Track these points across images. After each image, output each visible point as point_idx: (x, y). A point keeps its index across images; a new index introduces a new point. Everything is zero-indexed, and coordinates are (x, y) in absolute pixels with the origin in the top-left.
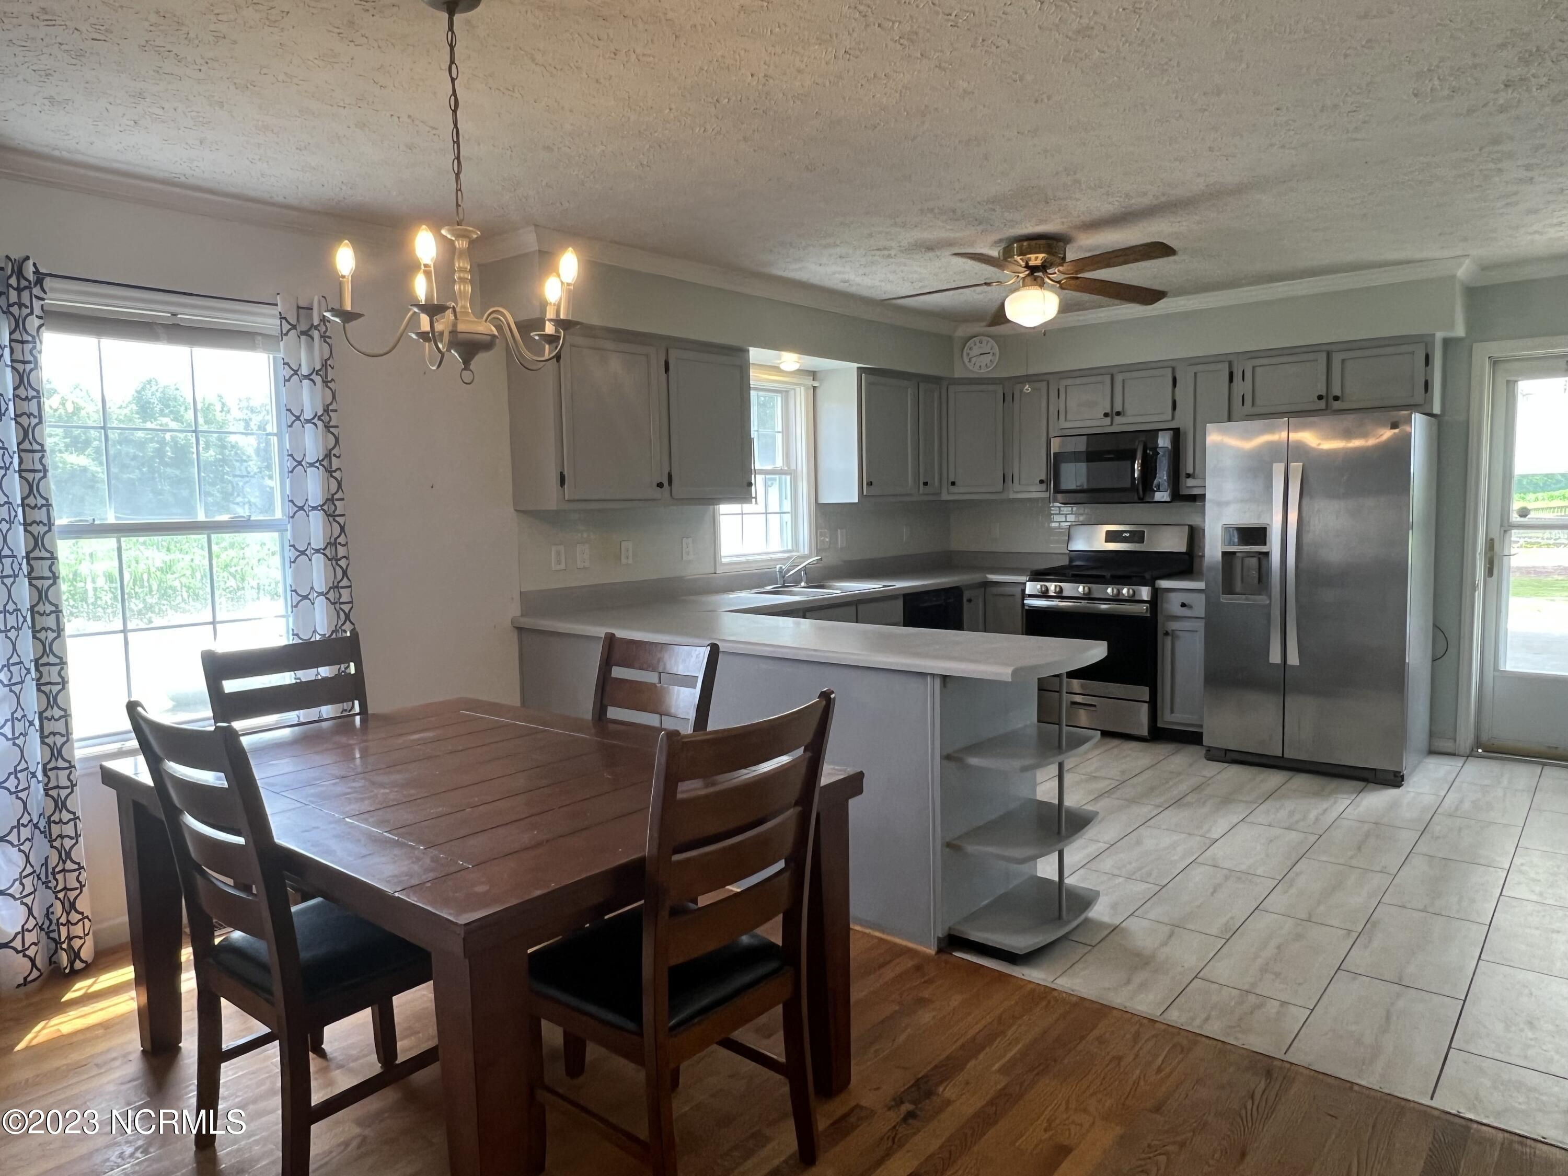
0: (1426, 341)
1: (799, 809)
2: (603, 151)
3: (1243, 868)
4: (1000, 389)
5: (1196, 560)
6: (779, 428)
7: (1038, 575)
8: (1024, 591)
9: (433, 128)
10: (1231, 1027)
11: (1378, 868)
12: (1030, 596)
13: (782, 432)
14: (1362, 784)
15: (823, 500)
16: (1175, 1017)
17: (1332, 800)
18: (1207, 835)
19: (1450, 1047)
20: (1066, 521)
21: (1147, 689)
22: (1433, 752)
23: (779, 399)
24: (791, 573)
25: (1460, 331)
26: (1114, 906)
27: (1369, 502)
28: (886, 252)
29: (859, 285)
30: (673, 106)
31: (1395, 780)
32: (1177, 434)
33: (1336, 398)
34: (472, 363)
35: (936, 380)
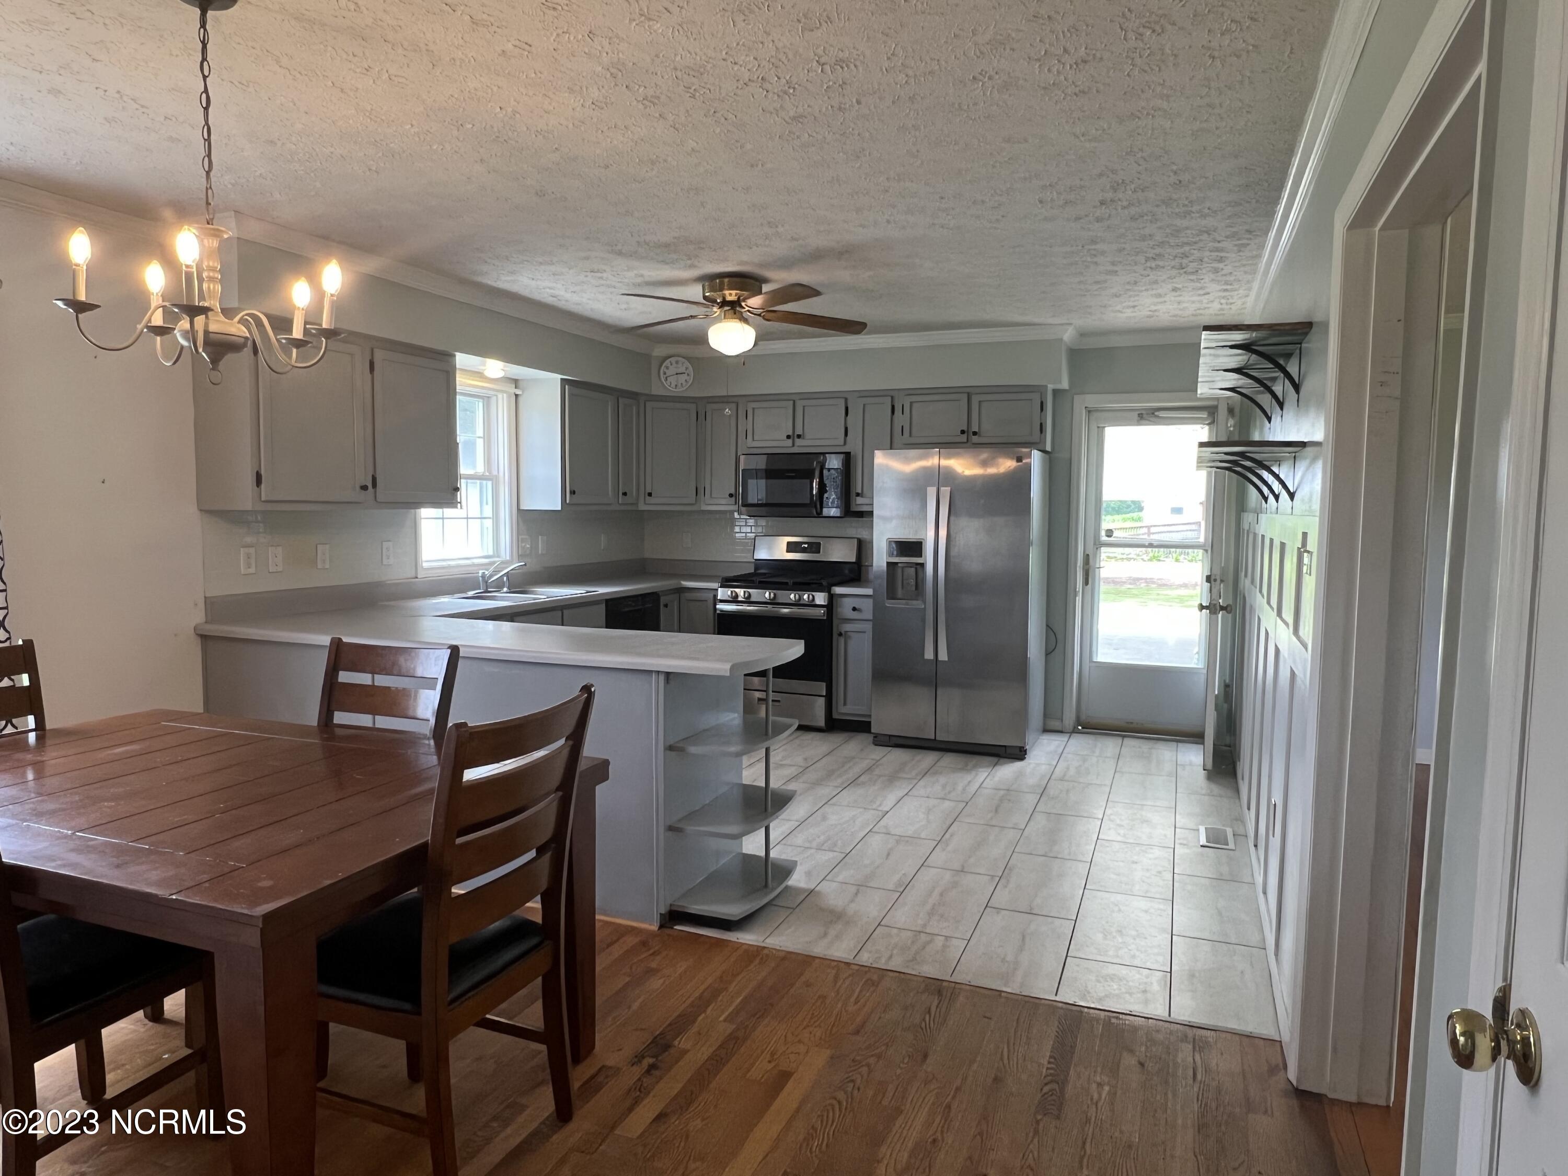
0: (1040, 390)
1: (560, 793)
2: (332, 153)
3: (910, 833)
4: (693, 407)
5: (863, 569)
6: (480, 432)
7: (727, 582)
8: (715, 596)
9: (143, 106)
10: (908, 961)
11: (1011, 825)
12: (722, 601)
13: (484, 438)
14: (995, 759)
15: (525, 506)
16: (865, 958)
17: (974, 773)
18: (880, 809)
19: (1067, 956)
20: (751, 532)
21: (824, 684)
22: (1046, 730)
23: (481, 404)
24: (495, 577)
25: (1065, 385)
26: (809, 874)
27: (1000, 520)
28: (599, 275)
29: (567, 301)
30: (414, 123)
31: (1019, 754)
32: (848, 458)
33: (975, 433)
34: (221, 363)
35: (633, 395)
